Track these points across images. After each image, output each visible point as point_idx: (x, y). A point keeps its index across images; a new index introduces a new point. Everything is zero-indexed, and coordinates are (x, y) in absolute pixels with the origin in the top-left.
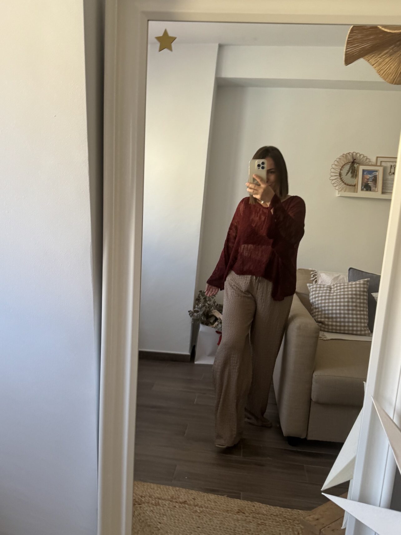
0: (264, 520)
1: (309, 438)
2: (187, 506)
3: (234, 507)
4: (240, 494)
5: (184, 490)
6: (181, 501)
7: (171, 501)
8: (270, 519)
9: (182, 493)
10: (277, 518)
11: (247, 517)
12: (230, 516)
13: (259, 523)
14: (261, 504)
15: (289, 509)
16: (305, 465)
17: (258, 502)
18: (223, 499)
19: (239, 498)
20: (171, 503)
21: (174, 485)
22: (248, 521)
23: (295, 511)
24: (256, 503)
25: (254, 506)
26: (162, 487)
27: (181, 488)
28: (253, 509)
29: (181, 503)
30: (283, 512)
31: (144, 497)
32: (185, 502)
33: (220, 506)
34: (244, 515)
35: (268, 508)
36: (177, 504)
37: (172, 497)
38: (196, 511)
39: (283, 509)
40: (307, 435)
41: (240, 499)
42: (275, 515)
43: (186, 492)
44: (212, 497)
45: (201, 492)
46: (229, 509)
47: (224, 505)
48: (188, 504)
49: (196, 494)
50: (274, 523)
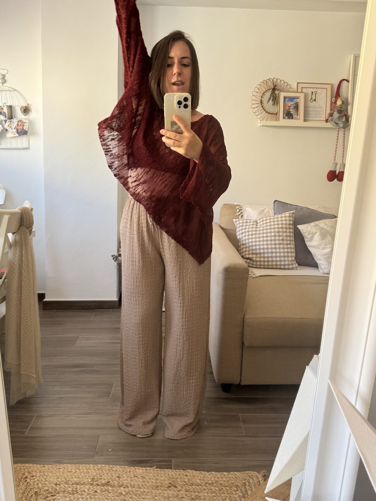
0: (199, 492)
1: (243, 383)
2: (110, 488)
3: (164, 480)
4: (171, 461)
5: (107, 467)
6: (103, 482)
7: (92, 485)
8: (205, 490)
9: (105, 472)
10: (213, 488)
11: (179, 491)
12: (160, 493)
13: (193, 497)
14: (194, 472)
15: (225, 473)
16: (240, 415)
17: (191, 470)
18: (152, 472)
19: (169, 467)
20: (91, 487)
21: (96, 463)
22: (180, 496)
23: (232, 475)
24: (189, 470)
25: (187, 476)
26: (81, 466)
27: (103, 465)
28: (186, 480)
29: (103, 485)
30: (219, 478)
31: (59, 485)
32: (108, 484)
33: (148, 482)
34: (175, 489)
35: (202, 476)
36: (98, 487)
37: (93, 479)
38: (121, 494)
39: (219, 474)
40: (241, 380)
41: (171, 469)
42: (210, 484)
43: (109, 470)
44: (139, 470)
45: (126, 467)
46: (158, 484)
47: (153, 479)
48: (111, 486)
49: (121, 470)
50: (210, 495)
